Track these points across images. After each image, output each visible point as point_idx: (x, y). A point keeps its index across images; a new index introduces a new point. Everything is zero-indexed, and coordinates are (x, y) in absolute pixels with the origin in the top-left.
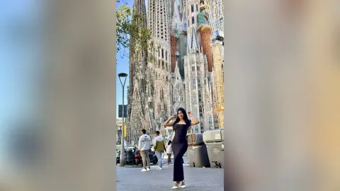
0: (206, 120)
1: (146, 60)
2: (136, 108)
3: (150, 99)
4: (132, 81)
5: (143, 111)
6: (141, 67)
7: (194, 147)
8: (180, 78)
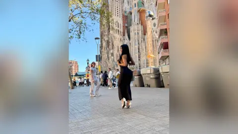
0: (142, 62)
1: (109, 29)
2: (105, 56)
3: (111, 51)
4: (101, 41)
5: (108, 57)
6: (106, 33)
7: (136, 77)
8: (128, 39)
